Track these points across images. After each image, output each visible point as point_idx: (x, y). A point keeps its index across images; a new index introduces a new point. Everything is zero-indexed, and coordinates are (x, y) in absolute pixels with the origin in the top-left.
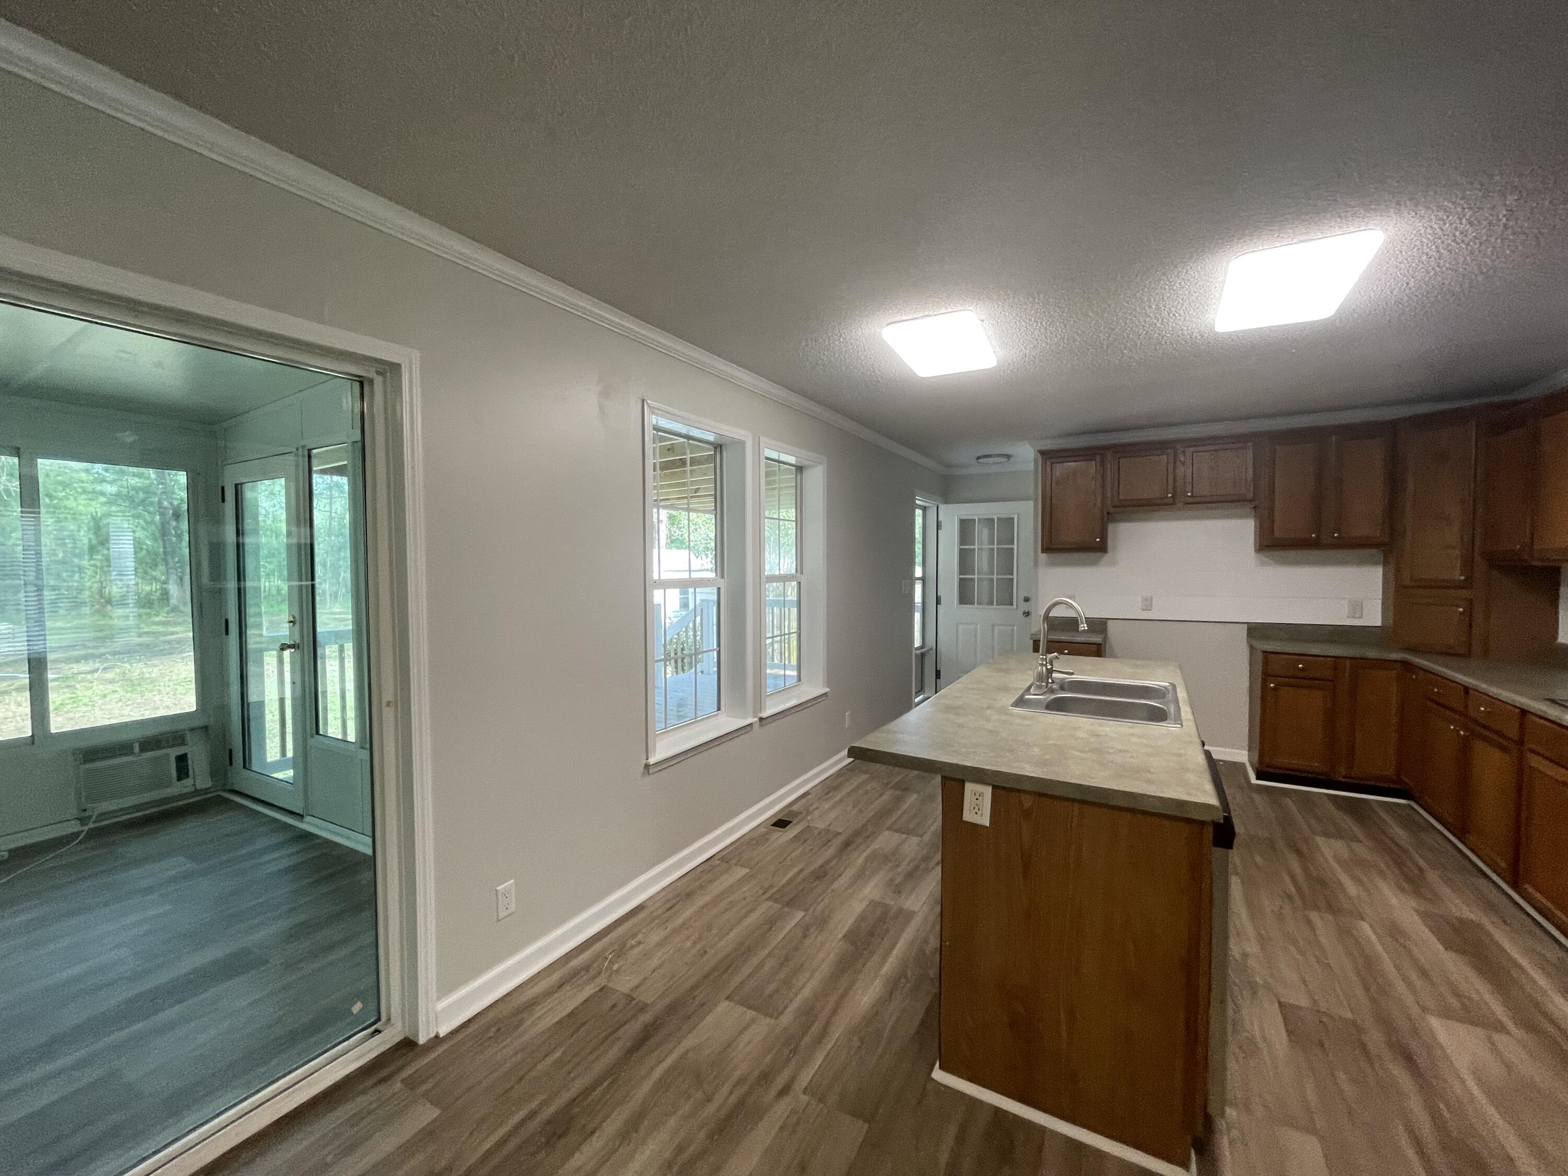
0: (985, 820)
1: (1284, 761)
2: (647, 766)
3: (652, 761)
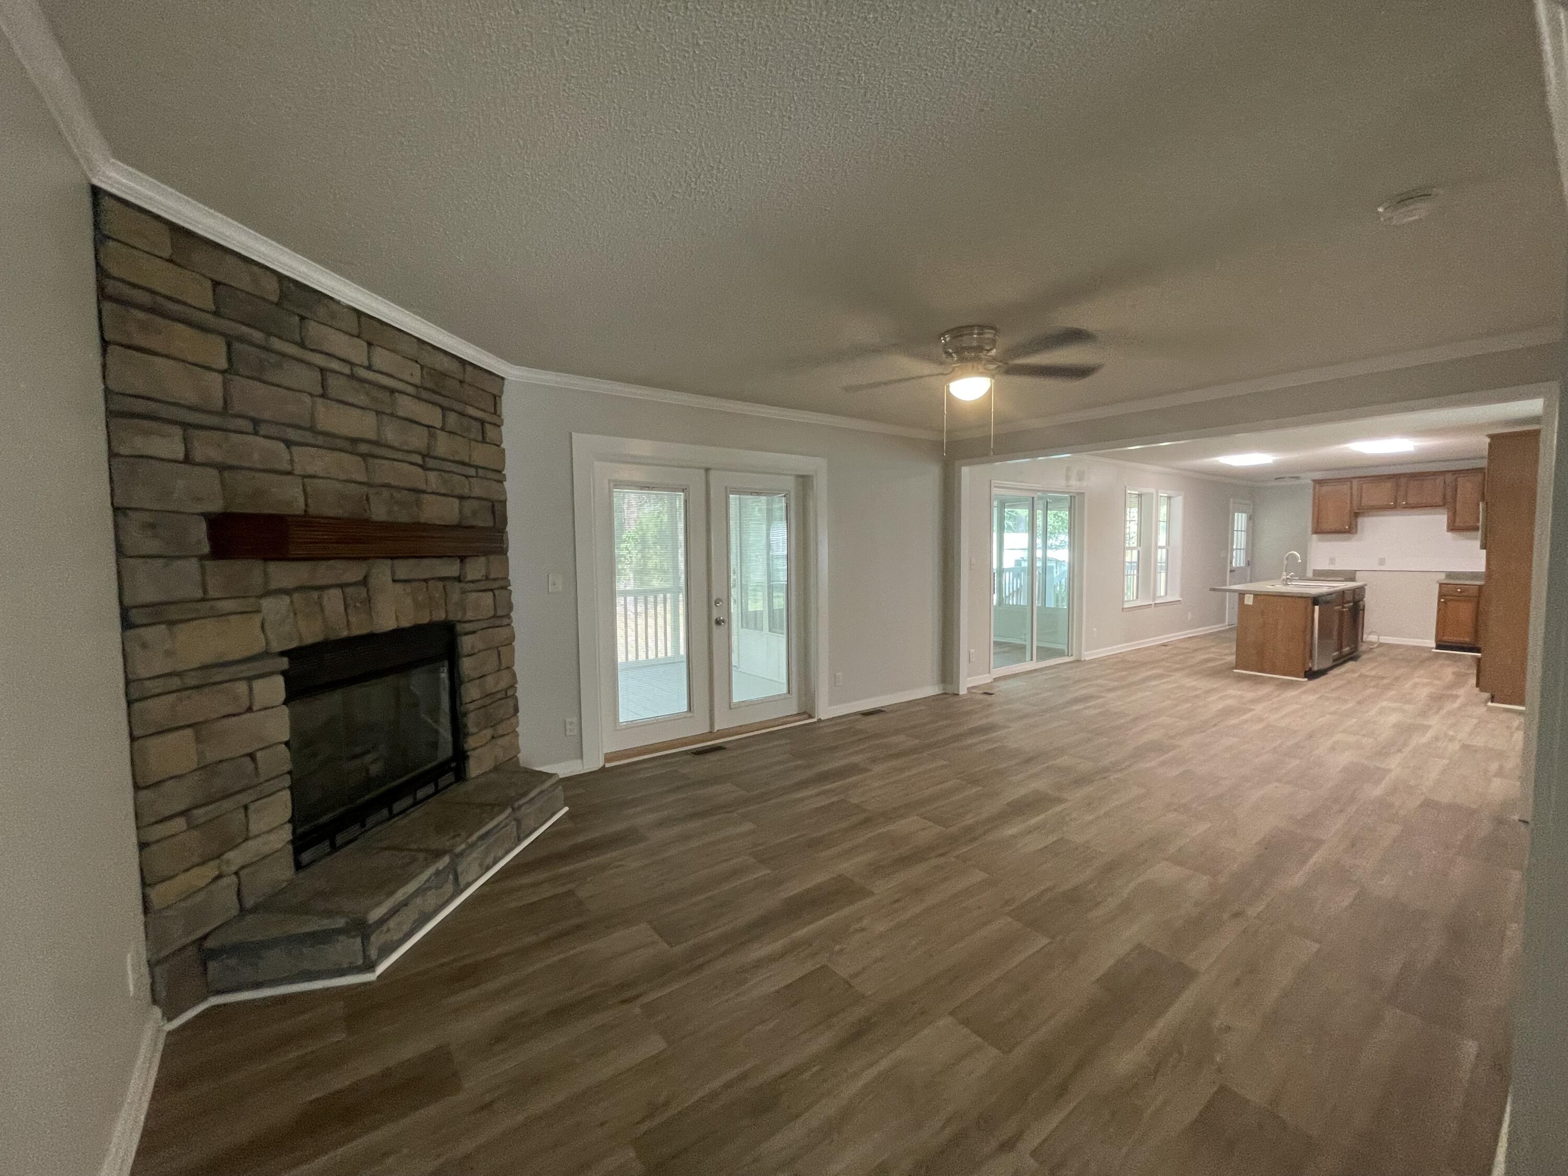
0: (1251, 603)
1: (1448, 638)
2: (1123, 609)
3: (1126, 606)
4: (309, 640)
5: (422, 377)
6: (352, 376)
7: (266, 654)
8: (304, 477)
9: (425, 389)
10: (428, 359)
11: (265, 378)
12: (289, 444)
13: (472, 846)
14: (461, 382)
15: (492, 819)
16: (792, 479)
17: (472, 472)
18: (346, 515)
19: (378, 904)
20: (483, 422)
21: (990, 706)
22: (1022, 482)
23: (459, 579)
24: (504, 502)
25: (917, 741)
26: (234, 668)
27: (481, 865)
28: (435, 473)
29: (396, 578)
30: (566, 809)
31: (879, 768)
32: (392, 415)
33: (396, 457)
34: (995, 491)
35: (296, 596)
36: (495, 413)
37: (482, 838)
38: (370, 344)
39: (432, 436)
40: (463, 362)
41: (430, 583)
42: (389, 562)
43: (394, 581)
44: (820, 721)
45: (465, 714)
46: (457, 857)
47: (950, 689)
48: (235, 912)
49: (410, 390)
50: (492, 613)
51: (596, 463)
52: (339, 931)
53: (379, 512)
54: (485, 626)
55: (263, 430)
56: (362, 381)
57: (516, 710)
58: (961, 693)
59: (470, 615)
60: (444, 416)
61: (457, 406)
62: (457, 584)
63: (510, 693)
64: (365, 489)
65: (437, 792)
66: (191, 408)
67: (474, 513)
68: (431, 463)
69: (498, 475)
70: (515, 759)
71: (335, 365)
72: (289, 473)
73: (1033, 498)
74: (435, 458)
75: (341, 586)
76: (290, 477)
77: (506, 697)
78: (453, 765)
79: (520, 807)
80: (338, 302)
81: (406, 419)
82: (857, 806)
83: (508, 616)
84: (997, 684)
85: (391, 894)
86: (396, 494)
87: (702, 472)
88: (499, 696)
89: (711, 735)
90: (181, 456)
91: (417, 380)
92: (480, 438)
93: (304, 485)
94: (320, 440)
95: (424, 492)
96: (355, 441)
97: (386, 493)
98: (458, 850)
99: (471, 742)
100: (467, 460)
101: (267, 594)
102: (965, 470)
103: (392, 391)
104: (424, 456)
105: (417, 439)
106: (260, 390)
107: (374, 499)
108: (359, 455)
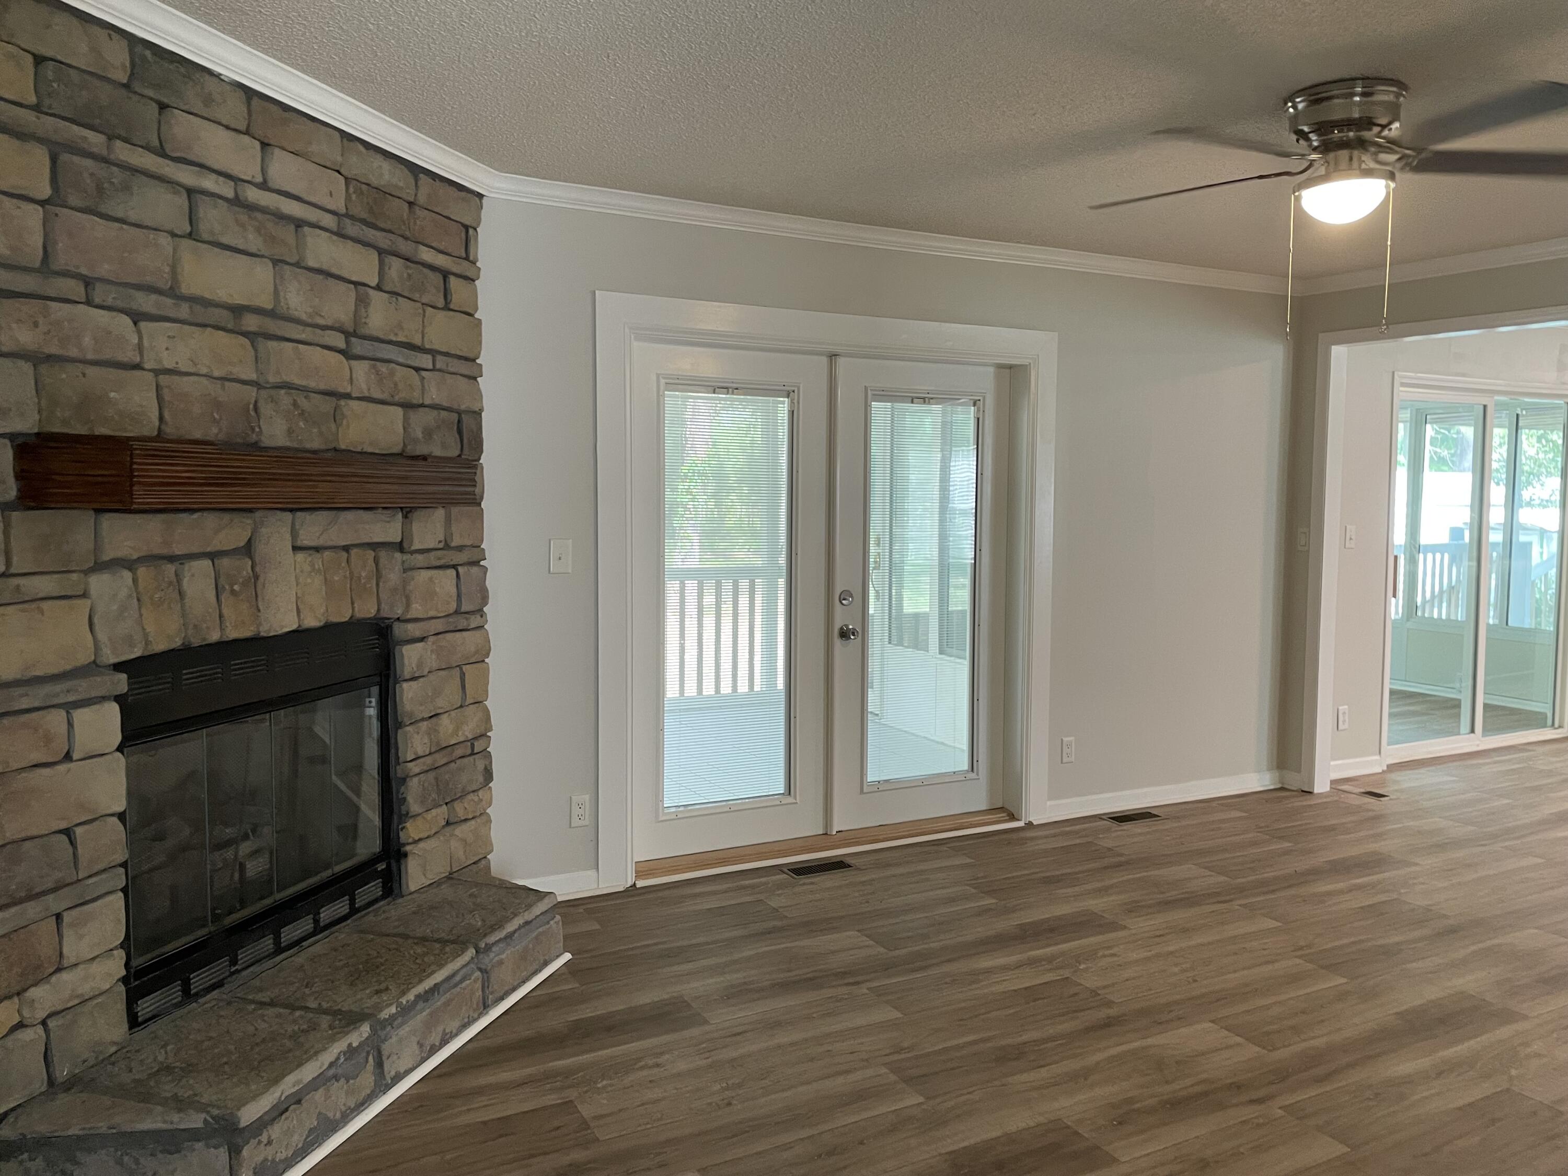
4: (160, 646)
5: (348, 198)
6: (237, 202)
7: (93, 668)
8: (157, 372)
9: (352, 218)
10: (356, 165)
11: (103, 209)
12: (137, 317)
13: (406, 1011)
14: (411, 204)
15: (441, 966)
16: (991, 370)
17: (425, 361)
18: (221, 437)
19: (255, 1097)
20: (445, 274)
21: (1378, 818)
22: (1464, 375)
23: (400, 547)
24: (478, 414)
25: (1222, 878)
26: (48, 689)
27: (420, 1045)
28: (365, 364)
29: (299, 543)
30: (567, 956)
31: (1142, 925)
32: (297, 265)
33: (303, 337)
34: (1402, 392)
35: (142, 571)
36: (467, 258)
37: (425, 997)
38: (265, 145)
39: (362, 302)
40: (415, 170)
41: (354, 552)
42: (288, 516)
43: (296, 549)
44: (1030, 824)
45: (403, 781)
46: (381, 1027)
47: (1294, 781)
48: (40, 1085)
49: (328, 221)
50: (453, 606)
51: (635, 344)
52: (194, 1135)
53: (275, 431)
54: (441, 628)
55: (99, 295)
56: (252, 208)
57: (488, 775)
58: (1317, 790)
59: (417, 610)
60: (381, 263)
61: (404, 247)
62: (398, 555)
63: (478, 747)
64: (252, 392)
65: (354, 911)
67: (428, 433)
68: (358, 347)
69: (469, 367)
70: (483, 862)
71: (209, 183)
72: (137, 367)
73: (1485, 407)
74: (364, 337)
75: (213, 556)
76: (137, 373)
77: (473, 754)
78: (381, 867)
79: (488, 948)
80: (218, 76)
81: (319, 271)
82: (1094, 993)
83: (480, 612)
84: (1394, 776)
85: (276, 1081)
86: (303, 402)
87: (825, 360)
88: (459, 752)
89: (826, 838)
91: (339, 204)
92: (441, 303)
93: (159, 388)
94: (184, 311)
95: (348, 396)
96: (238, 310)
97: (285, 399)
98: (384, 1015)
99: (412, 830)
100: (417, 341)
101: (99, 567)
102: (1339, 353)
103: (299, 224)
104: (347, 334)
105: (337, 305)
106: (97, 229)
107: (266, 409)
108: (245, 334)
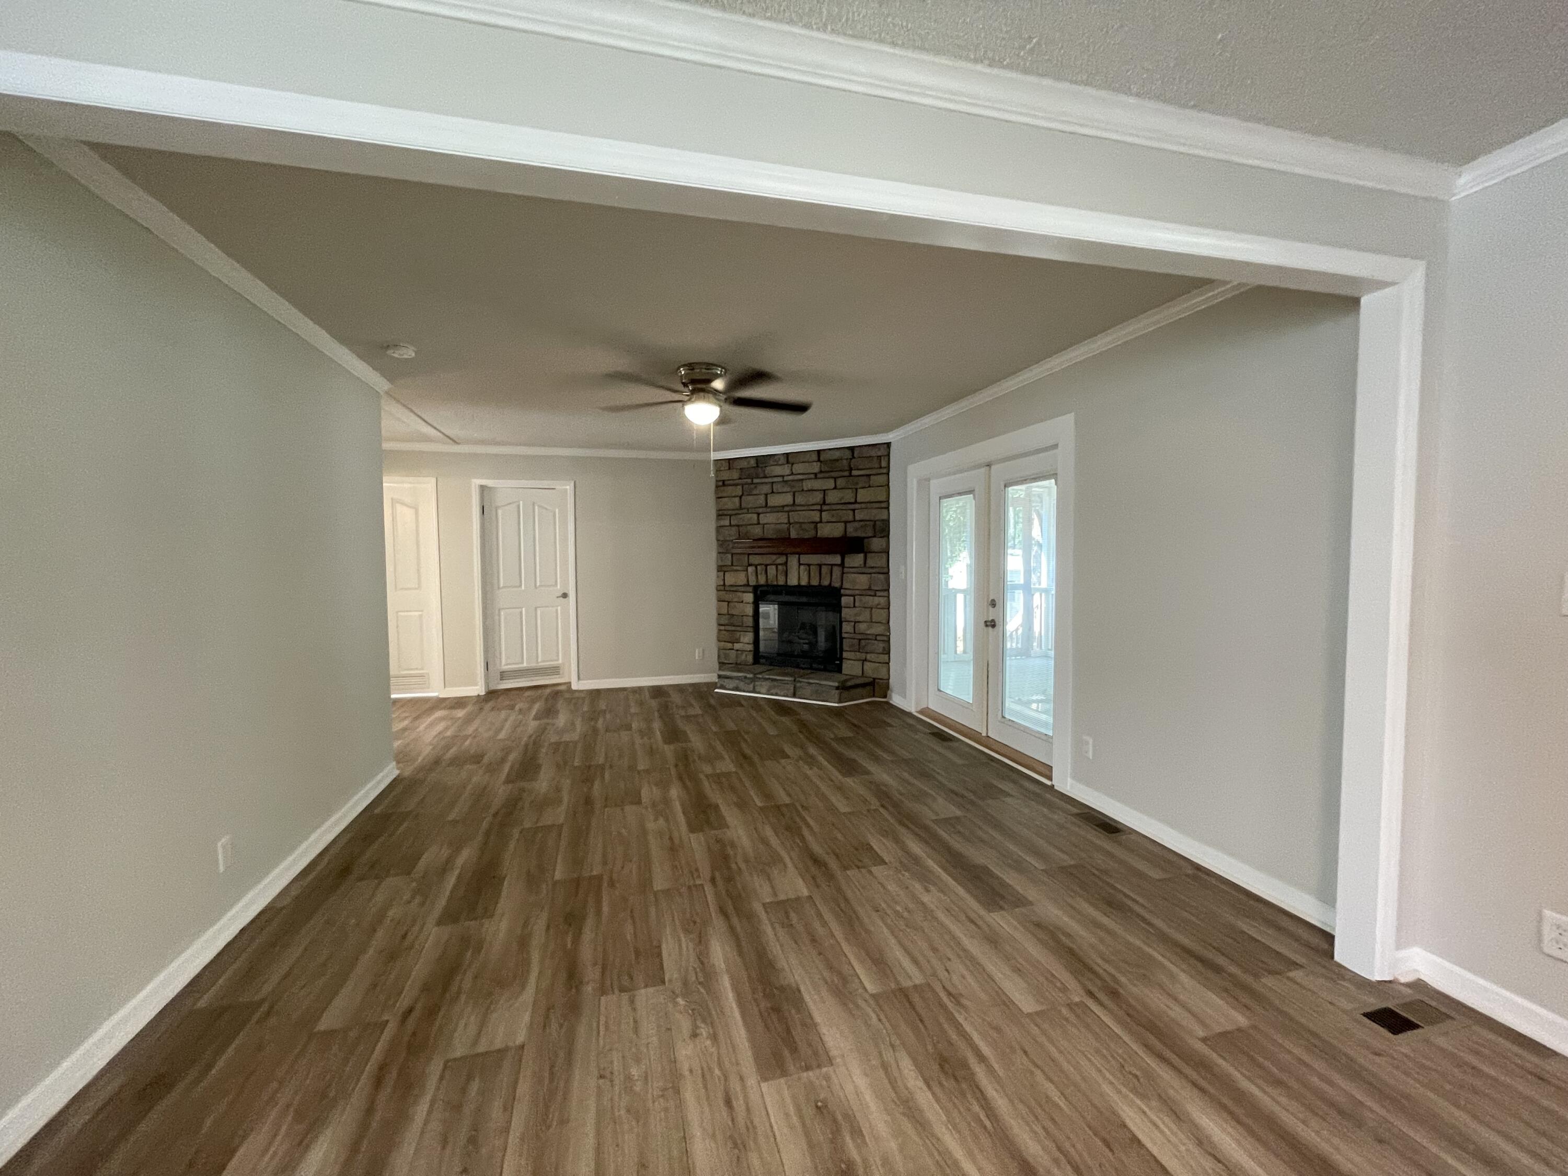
5: (821, 467)
6: (784, 481)
7: (748, 585)
9: (824, 472)
10: (825, 456)
14: (850, 459)
17: (857, 506)
20: (869, 476)
23: (841, 566)
24: (887, 522)
28: (826, 512)
32: (801, 491)
33: (804, 509)
35: (759, 567)
36: (880, 467)
39: (825, 494)
40: (852, 449)
41: (824, 566)
42: (797, 556)
43: (800, 564)
48: (734, 662)
49: (812, 476)
50: (867, 587)
53: (793, 535)
54: (860, 593)
56: (786, 481)
57: (888, 651)
60: (835, 482)
61: (845, 473)
62: (840, 568)
63: (879, 638)
64: (787, 525)
65: (824, 670)
66: (733, 510)
67: (855, 530)
68: (825, 508)
69: (885, 505)
70: (881, 681)
71: (775, 479)
72: (758, 524)
75: (777, 565)
77: (876, 640)
78: (838, 662)
81: (809, 491)
83: (886, 591)
86: (805, 526)
88: (870, 637)
90: (728, 524)
91: (817, 470)
92: (866, 486)
93: (763, 527)
94: (769, 510)
95: (820, 522)
96: (783, 506)
97: (797, 526)
99: (845, 655)
101: (750, 565)
103: (802, 480)
104: (821, 505)
105: (818, 497)
106: (750, 498)
107: (791, 529)
108: (786, 512)
